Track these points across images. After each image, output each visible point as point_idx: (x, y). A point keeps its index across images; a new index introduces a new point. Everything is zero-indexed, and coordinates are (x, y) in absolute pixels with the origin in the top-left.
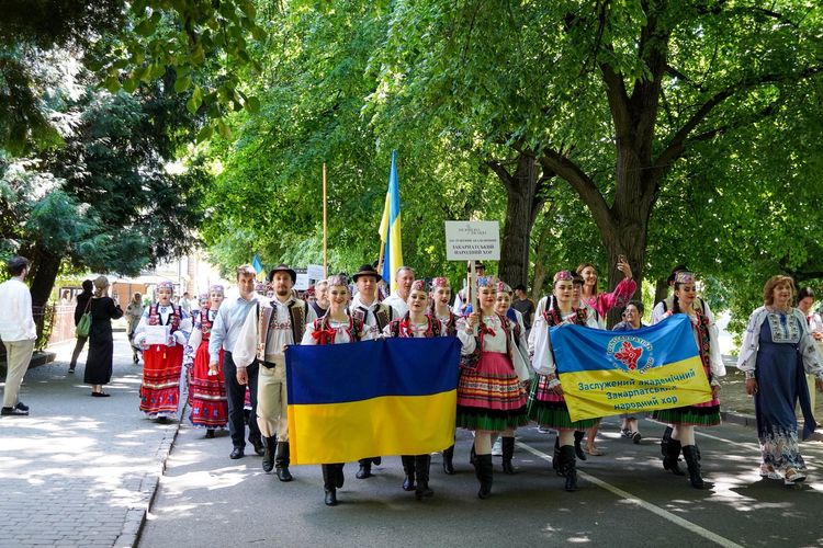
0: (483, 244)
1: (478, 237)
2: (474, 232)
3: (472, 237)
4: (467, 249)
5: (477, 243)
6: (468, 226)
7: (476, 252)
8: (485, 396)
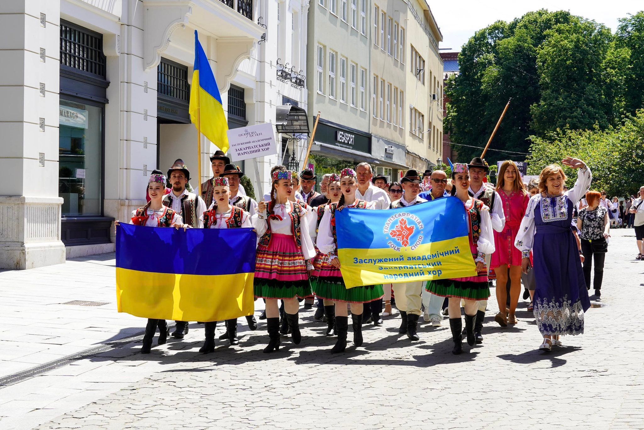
0: (261, 143)
1: (255, 138)
2: (252, 134)
3: (252, 139)
4: (248, 150)
5: (255, 144)
6: (246, 131)
7: (256, 151)
8: (268, 269)
